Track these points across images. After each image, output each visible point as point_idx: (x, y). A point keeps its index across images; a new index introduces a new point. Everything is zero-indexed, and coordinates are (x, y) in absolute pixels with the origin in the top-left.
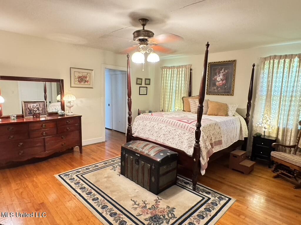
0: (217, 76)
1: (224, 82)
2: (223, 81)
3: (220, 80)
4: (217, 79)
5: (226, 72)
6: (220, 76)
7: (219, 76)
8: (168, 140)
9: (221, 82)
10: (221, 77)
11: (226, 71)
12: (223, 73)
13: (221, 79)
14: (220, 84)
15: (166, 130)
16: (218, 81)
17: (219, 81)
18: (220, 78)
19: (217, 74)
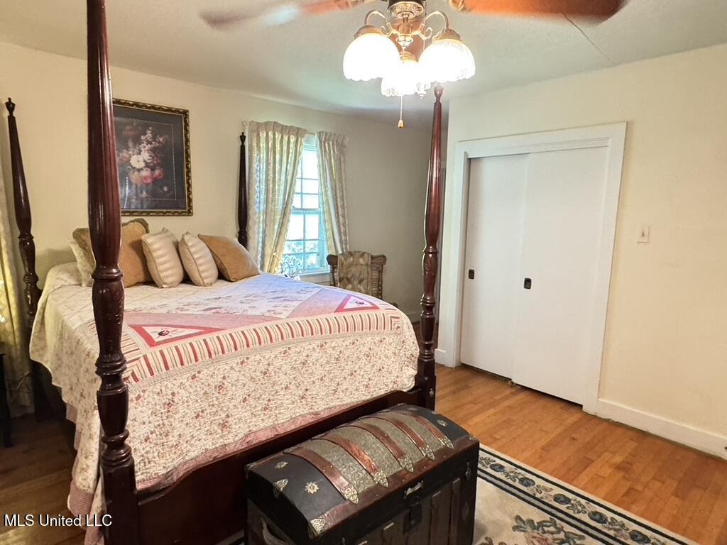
0: (131, 153)
1: (157, 172)
2: (153, 169)
3: (143, 165)
4: (131, 162)
5: (159, 142)
6: (140, 151)
7: (136, 151)
8: (335, 391)
9: (146, 173)
10: (146, 156)
11: (161, 139)
12: (149, 143)
13: (145, 161)
14: (145, 178)
15: (323, 361)
16: (137, 167)
17: (139, 170)
18: (141, 158)
19: (130, 144)
